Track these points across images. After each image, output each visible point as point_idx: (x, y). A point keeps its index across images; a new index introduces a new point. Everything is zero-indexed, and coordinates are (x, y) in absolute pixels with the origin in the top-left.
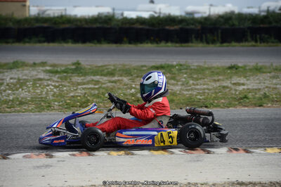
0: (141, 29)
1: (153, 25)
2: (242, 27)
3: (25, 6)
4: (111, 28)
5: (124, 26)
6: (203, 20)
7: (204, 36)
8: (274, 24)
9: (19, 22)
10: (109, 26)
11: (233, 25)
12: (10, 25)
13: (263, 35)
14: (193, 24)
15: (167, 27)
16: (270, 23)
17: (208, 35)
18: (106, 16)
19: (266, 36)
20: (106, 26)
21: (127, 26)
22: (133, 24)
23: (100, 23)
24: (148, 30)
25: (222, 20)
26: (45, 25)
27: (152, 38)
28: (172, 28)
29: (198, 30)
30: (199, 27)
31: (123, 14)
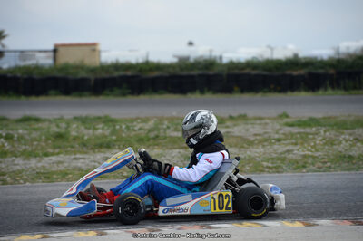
0: (256, 76)
1: (269, 70)
3: (94, 50)
4: (215, 75)
5: (231, 72)
6: (335, 63)
7: (342, 82)
9: (93, 70)
10: (211, 73)
12: (83, 74)
14: (322, 68)
15: (288, 72)
17: (347, 81)
18: (206, 61)
20: (206, 72)
21: (236, 72)
22: (243, 69)
23: (200, 69)
24: (264, 76)
25: (360, 61)
26: (129, 73)
27: (272, 86)
28: (295, 73)
29: (332, 75)
30: (332, 71)
31: (221, 58)
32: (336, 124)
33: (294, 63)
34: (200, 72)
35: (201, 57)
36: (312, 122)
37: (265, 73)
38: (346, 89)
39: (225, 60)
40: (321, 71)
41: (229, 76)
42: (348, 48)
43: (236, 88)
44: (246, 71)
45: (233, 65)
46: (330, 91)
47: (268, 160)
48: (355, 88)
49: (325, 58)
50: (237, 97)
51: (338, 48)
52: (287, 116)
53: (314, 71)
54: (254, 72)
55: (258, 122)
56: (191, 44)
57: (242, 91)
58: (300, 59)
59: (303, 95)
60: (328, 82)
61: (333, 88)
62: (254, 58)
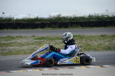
0: (25, 23)
1: (29, 22)
2: (66, 22)
4: (11, 23)
5: (17, 22)
6: (49, 20)
7: (52, 26)
8: (78, 21)
10: (10, 23)
11: (62, 21)
13: (75, 25)
14: (46, 21)
15: (35, 22)
16: (77, 20)
17: (53, 25)
19: (76, 25)
20: (8, 22)
21: (18, 22)
22: (21, 21)
25: (57, 19)
27: (30, 27)
28: (37, 23)
29: (49, 23)
30: (49, 22)
31: (13, 18)
32: (50, 39)
33: (37, 19)
34: (7, 22)
35: (7, 17)
36: (43, 38)
37: (28, 23)
38: (53, 28)
39: (15, 19)
40: (45, 22)
41: (16, 24)
42: (53, 15)
43: (18, 28)
44: (22, 22)
45: (17, 20)
46: (48, 28)
47: (28, 50)
48: (55, 27)
49: (46, 18)
50: (19, 30)
51: (50, 15)
52: (35, 36)
53: (43, 22)
54: (24, 22)
55: (26, 38)
56: (3, 13)
57: (21, 28)
58: (39, 18)
59: (40, 30)
60: (47, 26)
61: (49, 27)
62: (24, 18)
